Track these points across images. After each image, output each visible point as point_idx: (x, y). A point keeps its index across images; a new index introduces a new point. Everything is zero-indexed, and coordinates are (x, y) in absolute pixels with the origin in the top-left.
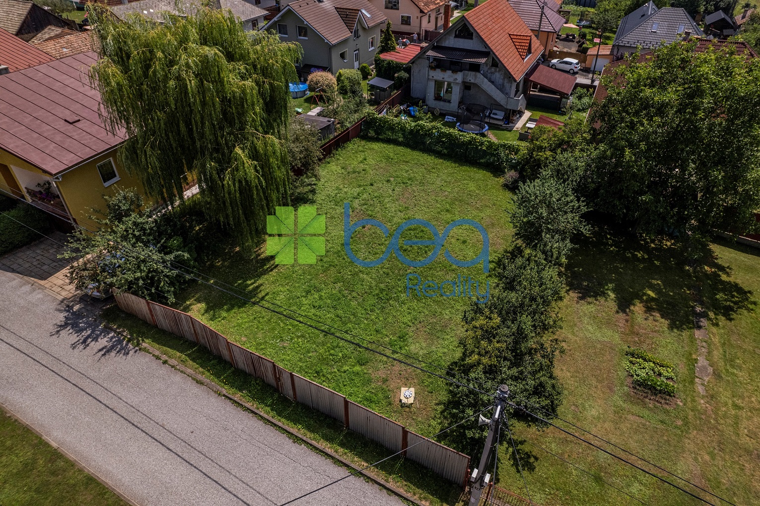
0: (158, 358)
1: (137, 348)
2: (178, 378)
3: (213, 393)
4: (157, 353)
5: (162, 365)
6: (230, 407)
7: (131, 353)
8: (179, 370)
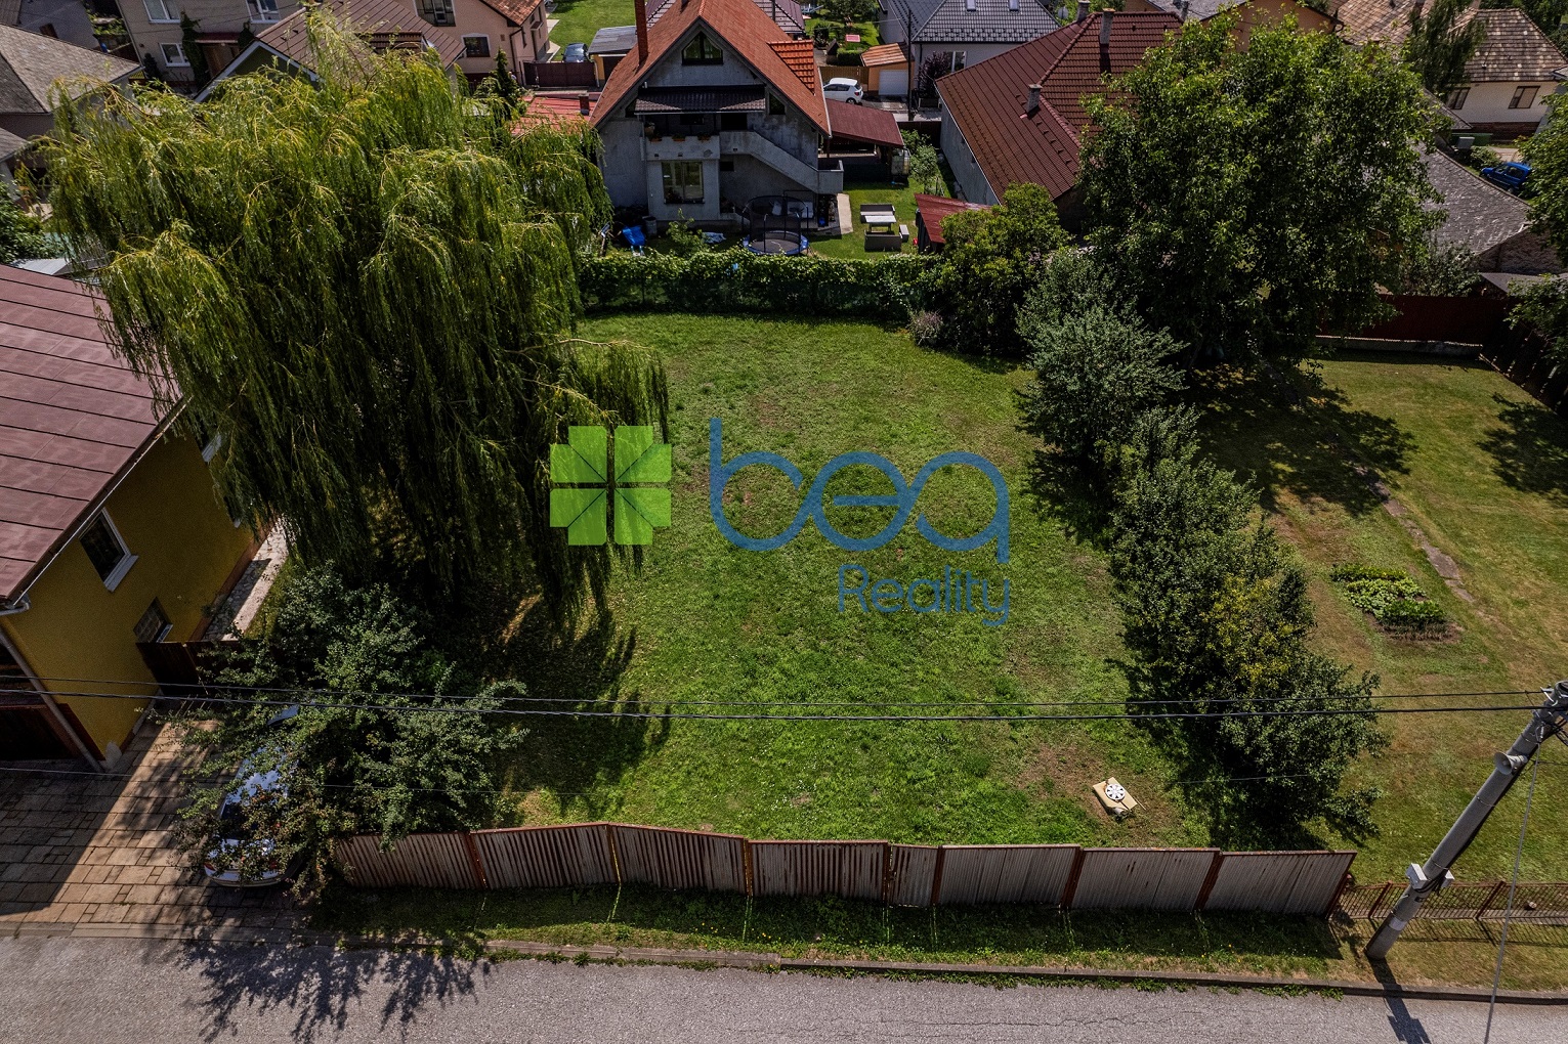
0: (555, 959)
1: (482, 961)
2: (644, 982)
3: (752, 975)
4: (545, 948)
5: (581, 970)
6: (816, 986)
7: (477, 977)
8: (631, 962)
